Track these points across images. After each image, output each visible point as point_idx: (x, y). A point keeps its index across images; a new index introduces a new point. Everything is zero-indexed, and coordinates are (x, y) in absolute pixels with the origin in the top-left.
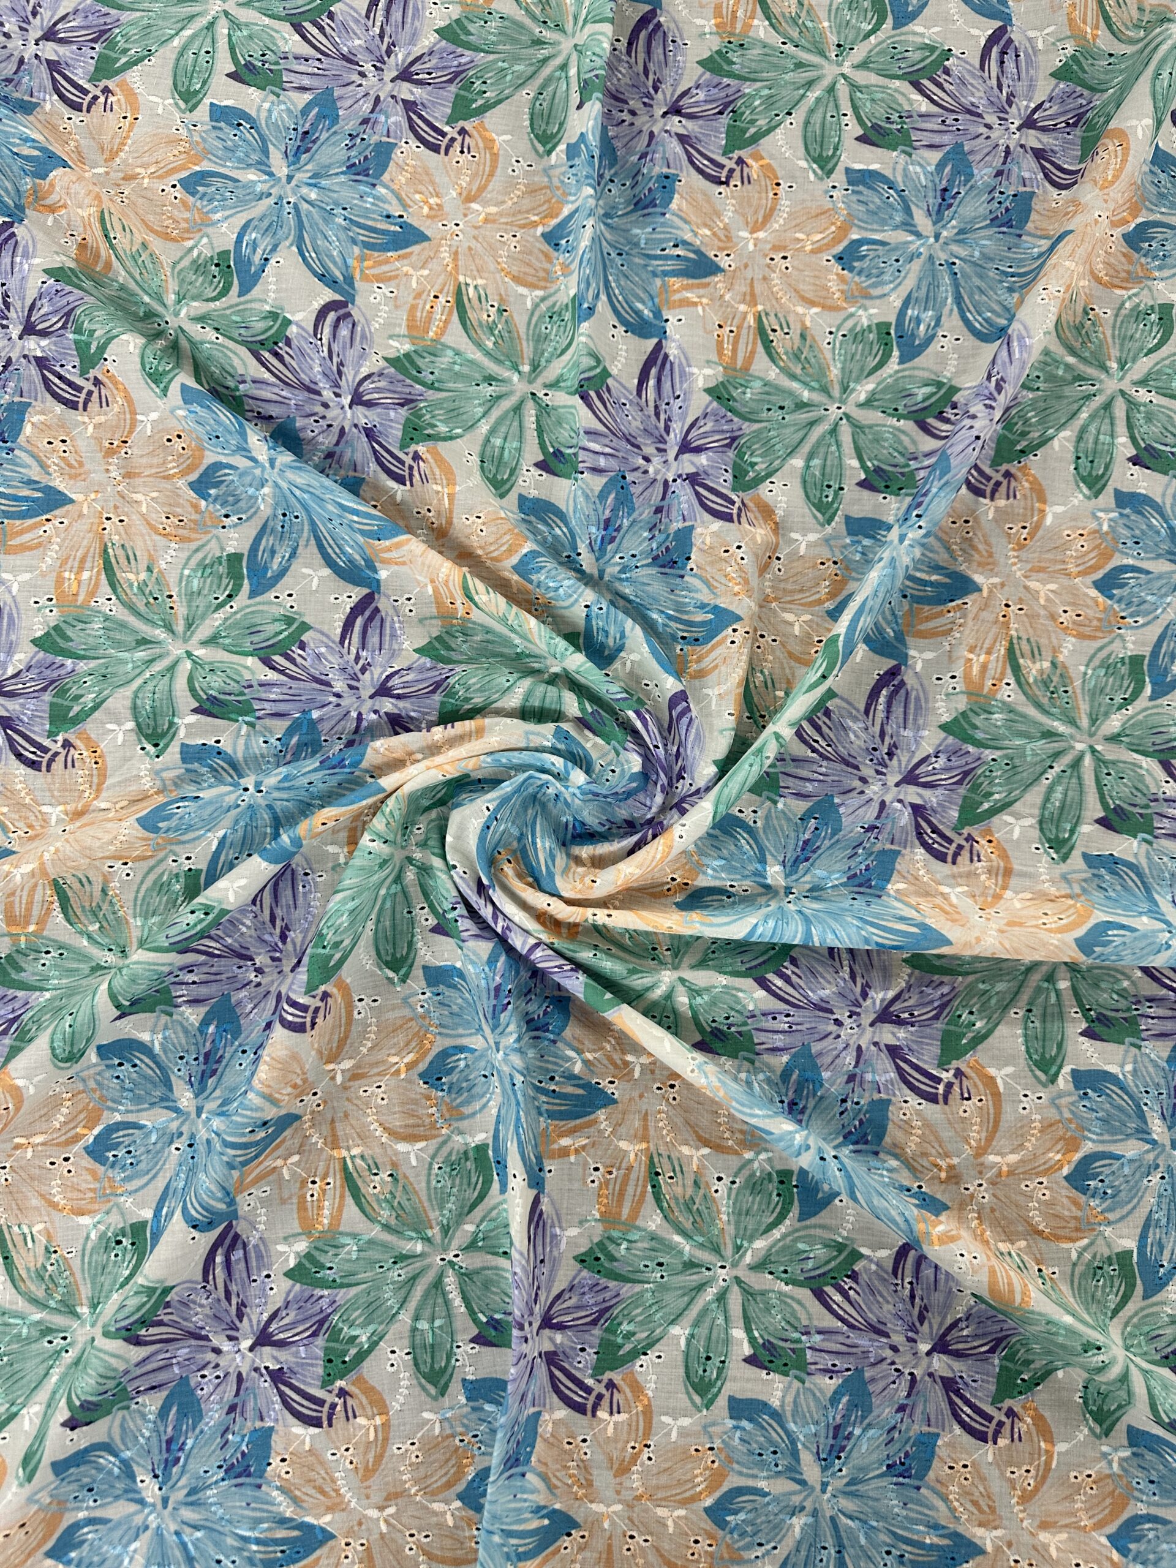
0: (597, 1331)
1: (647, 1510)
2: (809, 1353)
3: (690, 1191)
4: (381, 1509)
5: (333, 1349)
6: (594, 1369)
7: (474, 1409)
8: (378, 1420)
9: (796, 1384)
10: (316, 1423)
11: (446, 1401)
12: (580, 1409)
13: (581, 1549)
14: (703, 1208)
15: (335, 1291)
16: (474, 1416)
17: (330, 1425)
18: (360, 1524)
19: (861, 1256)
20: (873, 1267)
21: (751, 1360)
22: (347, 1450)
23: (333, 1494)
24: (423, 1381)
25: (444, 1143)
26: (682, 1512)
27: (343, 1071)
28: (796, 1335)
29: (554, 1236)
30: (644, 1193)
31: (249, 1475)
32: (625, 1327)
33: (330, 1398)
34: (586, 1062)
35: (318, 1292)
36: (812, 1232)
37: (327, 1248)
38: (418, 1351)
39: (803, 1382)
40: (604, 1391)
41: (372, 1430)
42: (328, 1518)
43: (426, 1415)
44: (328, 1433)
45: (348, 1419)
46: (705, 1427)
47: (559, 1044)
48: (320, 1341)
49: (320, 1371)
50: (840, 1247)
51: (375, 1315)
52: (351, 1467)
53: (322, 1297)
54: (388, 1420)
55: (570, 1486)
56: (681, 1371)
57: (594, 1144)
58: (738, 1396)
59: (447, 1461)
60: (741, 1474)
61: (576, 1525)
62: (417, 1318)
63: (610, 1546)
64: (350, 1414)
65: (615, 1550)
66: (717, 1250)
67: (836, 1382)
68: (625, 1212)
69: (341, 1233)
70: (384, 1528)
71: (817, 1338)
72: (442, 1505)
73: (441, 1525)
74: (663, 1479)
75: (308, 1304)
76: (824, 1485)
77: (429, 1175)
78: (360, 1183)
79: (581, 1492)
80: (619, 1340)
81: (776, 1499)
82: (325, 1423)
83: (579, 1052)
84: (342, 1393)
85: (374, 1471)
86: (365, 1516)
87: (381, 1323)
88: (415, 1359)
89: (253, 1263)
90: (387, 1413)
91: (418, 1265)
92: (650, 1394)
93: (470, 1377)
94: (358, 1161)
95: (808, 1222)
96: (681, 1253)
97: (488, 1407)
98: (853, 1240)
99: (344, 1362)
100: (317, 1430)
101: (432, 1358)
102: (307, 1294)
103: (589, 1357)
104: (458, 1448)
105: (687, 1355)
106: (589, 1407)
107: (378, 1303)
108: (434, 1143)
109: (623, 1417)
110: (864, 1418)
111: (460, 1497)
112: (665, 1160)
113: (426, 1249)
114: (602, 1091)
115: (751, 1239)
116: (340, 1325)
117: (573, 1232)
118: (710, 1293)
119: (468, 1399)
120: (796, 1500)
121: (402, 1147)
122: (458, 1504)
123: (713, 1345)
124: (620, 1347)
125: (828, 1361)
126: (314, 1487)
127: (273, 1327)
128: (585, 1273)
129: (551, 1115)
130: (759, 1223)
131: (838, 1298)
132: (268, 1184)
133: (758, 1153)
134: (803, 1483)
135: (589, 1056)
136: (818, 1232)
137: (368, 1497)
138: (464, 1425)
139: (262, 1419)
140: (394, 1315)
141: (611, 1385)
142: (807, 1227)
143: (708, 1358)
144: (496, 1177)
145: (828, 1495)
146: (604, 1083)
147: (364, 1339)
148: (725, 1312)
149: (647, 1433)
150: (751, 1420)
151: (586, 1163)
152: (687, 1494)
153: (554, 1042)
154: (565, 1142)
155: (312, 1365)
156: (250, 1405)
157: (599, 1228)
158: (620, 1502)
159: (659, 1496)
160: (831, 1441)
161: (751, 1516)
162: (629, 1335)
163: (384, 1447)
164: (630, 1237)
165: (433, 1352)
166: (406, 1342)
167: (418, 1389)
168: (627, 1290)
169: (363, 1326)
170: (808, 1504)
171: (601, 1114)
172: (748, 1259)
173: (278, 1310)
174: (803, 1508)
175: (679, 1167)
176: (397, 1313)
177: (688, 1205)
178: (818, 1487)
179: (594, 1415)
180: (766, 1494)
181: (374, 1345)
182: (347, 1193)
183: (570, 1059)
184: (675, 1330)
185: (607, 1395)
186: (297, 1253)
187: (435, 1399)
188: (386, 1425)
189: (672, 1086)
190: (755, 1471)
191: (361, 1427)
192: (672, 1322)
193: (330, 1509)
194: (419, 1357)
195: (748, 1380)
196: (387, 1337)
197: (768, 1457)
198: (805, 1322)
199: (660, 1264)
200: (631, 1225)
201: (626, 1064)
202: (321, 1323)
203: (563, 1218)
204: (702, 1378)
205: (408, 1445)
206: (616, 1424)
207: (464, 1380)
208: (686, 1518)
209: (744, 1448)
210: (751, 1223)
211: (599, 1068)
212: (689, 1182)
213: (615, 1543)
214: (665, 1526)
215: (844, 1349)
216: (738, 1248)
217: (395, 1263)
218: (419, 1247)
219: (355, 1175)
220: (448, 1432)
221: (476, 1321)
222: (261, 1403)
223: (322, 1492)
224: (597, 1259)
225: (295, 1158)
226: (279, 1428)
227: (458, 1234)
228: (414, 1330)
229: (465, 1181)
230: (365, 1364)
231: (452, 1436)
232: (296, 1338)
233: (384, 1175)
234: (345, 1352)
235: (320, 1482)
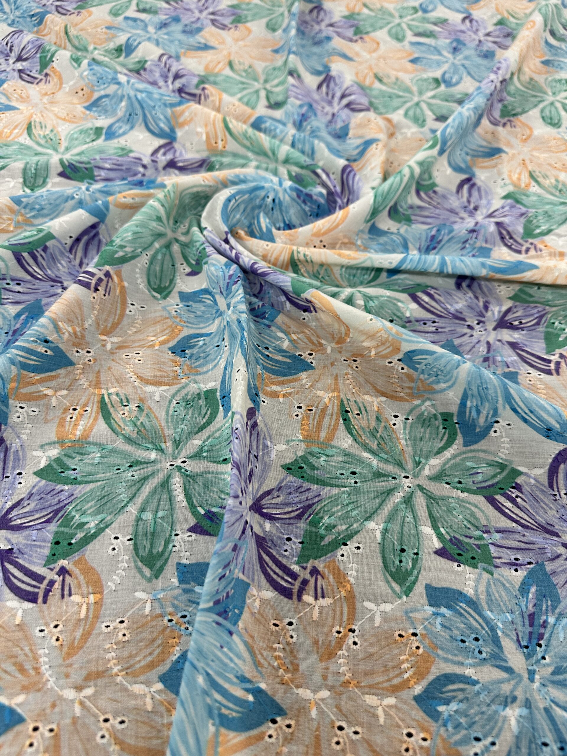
0: (301, 524)
1: (355, 698)
2: (492, 549)
3: (373, 424)
4: (79, 688)
5: (62, 533)
6: (300, 556)
7: (185, 591)
8: (92, 598)
9: (486, 575)
10: (31, 598)
11: (160, 582)
12: (286, 593)
13: (287, 740)
14: (385, 435)
15: (75, 487)
16: (185, 597)
17: (45, 601)
18: (54, 706)
19: (520, 473)
20: (533, 481)
21: (441, 553)
22: (56, 626)
23: (32, 672)
24: (140, 564)
25: (183, 387)
26: (391, 701)
27: (112, 343)
28: (478, 533)
29: (265, 446)
30: (337, 424)
32: (326, 520)
33: (50, 575)
34: (291, 341)
35: (59, 487)
36: (476, 454)
37: (74, 455)
38: (139, 538)
39: (492, 574)
40: (308, 577)
41: (84, 607)
42: (21, 698)
43: (140, 595)
44: (41, 609)
45: (63, 596)
46: (406, 613)
47: (273, 328)
48: (53, 527)
49: (47, 552)
50: (502, 466)
51: (105, 507)
52: (58, 643)
53: (62, 491)
54: (102, 599)
56: (379, 562)
57: (297, 392)
58: (434, 585)
59: (154, 640)
60: (446, 660)
61: (282, 712)
62: (142, 510)
63: (317, 738)
64: (66, 592)
65: (324, 743)
66: (400, 465)
67: (521, 574)
68: (323, 435)
69: (89, 443)
70: (78, 710)
71: (497, 536)
72: (142, 686)
73: (139, 709)
74: (369, 666)
75: (49, 496)
76: (531, 674)
77: (169, 407)
78: (112, 411)
79: (287, 676)
80: (322, 531)
81: (485, 688)
82: (40, 600)
83: (287, 333)
84: (63, 571)
85: (79, 648)
86: (60, 697)
87: (110, 514)
88: (135, 544)
89: (10, 464)
90: (101, 593)
91: (151, 469)
92: (352, 581)
93: (185, 562)
94: (114, 397)
95: (472, 447)
96: (370, 465)
98: (511, 462)
99: (70, 544)
100: (30, 605)
101: (152, 544)
102: (49, 488)
103: (295, 546)
104: (166, 628)
105: (383, 546)
106: (295, 592)
107: (110, 497)
108: (173, 389)
109: (326, 602)
110: (554, 607)
111: (163, 679)
112: (352, 404)
113: (159, 457)
114: (303, 361)
115: (427, 458)
116: (73, 513)
117: (282, 447)
118: (398, 497)
119: (181, 581)
120: (506, 688)
121: (150, 389)
122: (159, 686)
123: (405, 539)
124: (322, 537)
125: (512, 556)
126: (15, 664)
127: (14, 513)
128: (291, 478)
131: (508, 504)
132: (38, 406)
133: (424, 401)
134: (509, 670)
135: (294, 337)
136: (482, 455)
137: (67, 676)
138: (174, 606)
140: (123, 507)
141: (315, 572)
142: (471, 451)
143: (403, 550)
144: (221, 408)
145: (536, 685)
146: (305, 355)
147: (92, 525)
148: (413, 512)
149: (352, 617)
150: (449, 607)
151: (292, 403)
152: (396, 681)
153: (269, 326)
154: (275, 388)
155: (41, 547)
157: (302, 446)
158: (328, 687)
159: (367, 682)
161: (462, 706)
162: (330, 528)
163: (93, 625)
164: (327, 452)
165: (152, 540)
166: (130, 530)
167: (135, 571)
168: (326, 491)
169: (94, 515)
170: (518, 693)
171: (303, 375)
172: (427, 471)
173: (22, 500)
174: (514, 699)
175: (363, 410)
176: (126, 505)
177: (373, 433)
178: (526, 676)
179: (300, 599)
180: (474, 683)
181: (100, 531)
182: (100, 417)
183: (279, 339)
184: (371, 525)
185: (312, 581)
186: (49, 457)
187: (149, 580)
188: (98, 604)
189: (355, 361)
190: (460, 658)
191: (74, 604)
192: (368, 519)
193: (25, 689)
194: (139, 543)
195: (441, 570)
196: (112, 526)
197: (470, 643)
198: (484, 523)
199: (354, 473)
200: (327, 444)
201: (321, 345)
202: (57, 512)
203: (274, 436)
204: (399, 568)
205: (116, 623)
207: (179, 564)
208: (395, 707)
209: (446, 634)
210: (425, 446)
211: (301, 345)
212: (373, 418)
213: (324, 736)
214: (376, 716)
215: (523, 545)
216: (418, 463)
217: (130, 466)
218: (153, 455)
219: (109, 405)
220: (158, 611)
221: (195, 513)
223: (22, 669)
224: (301, 468)
225: (64, 392)
227: (188, 446)
228: (139, 520)
229: (196, 412)
230: (89, 547)
231: (162, 616)
232: (32, 523)
233: (133, 406)
234: (73, 536)
235: (21, 658)
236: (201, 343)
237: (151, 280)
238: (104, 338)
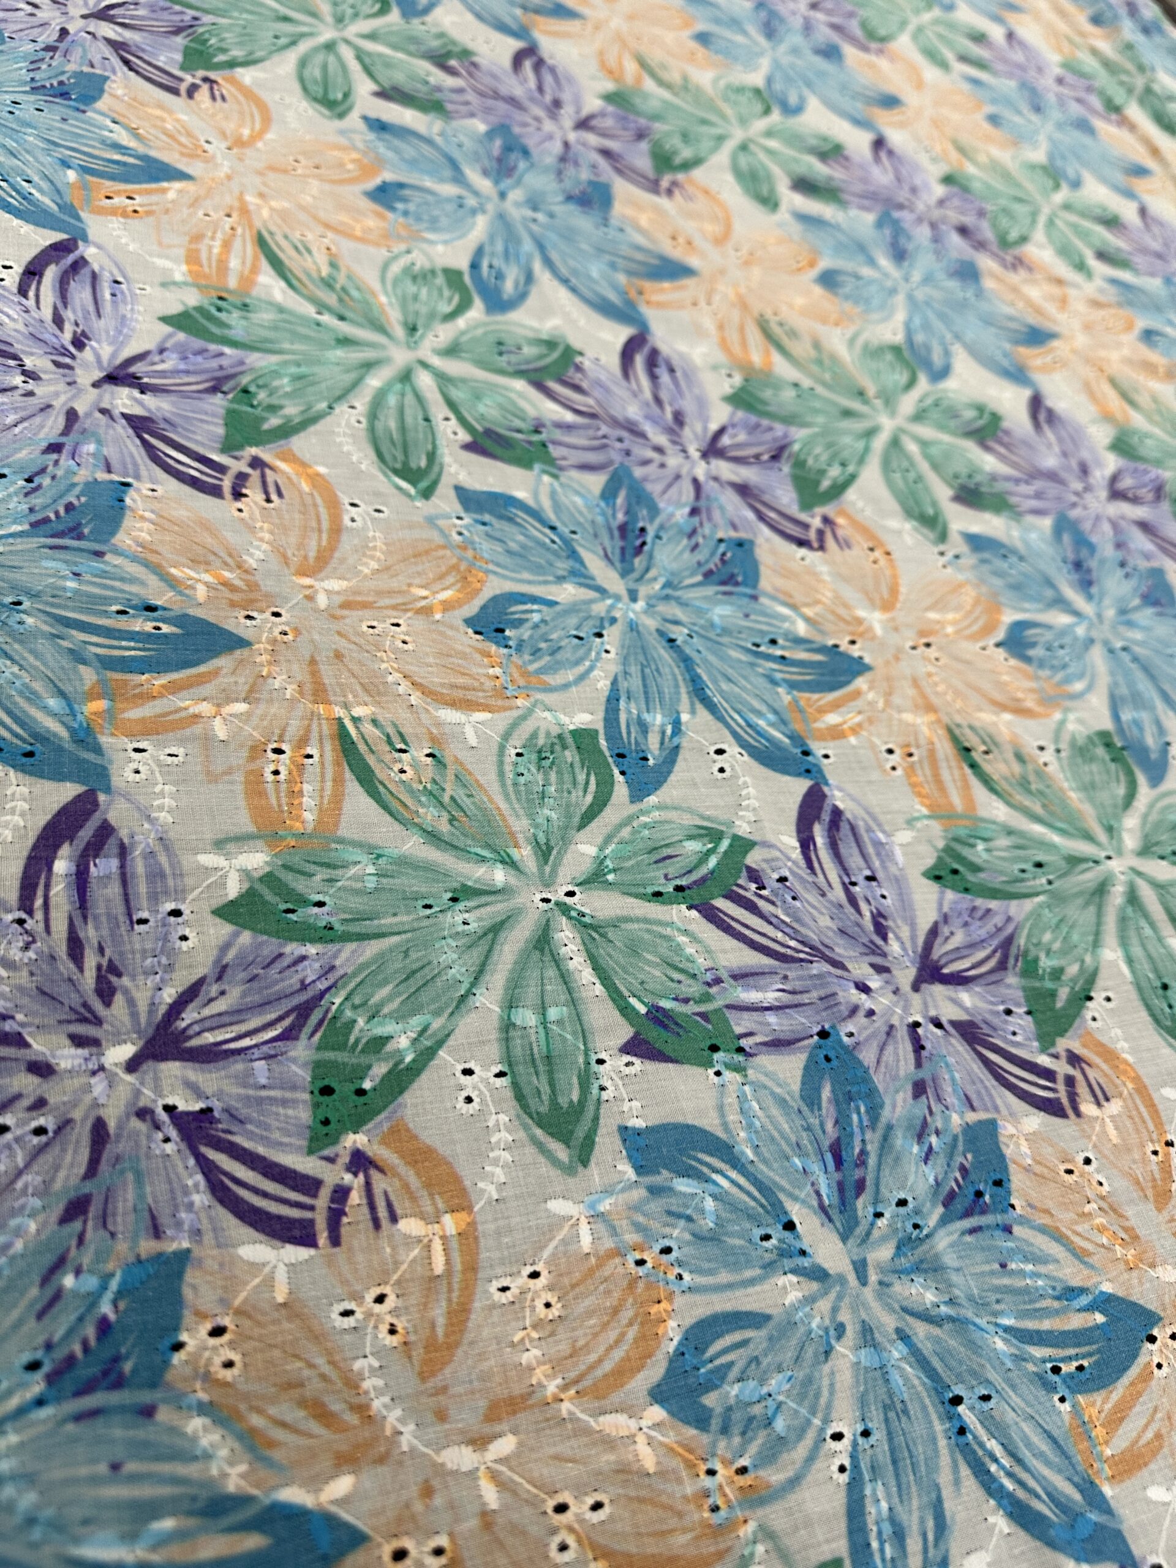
4: (480, 1442)
5: (334, 1064)
7: (655, 1191)
8: (450, 1224)
10: (303, 1235)
11: (595, 1174)
15: (332, 948)
16: (656, 1206)
17: (335, 1240)
18: (428, 1492)
22: (380, 1299)
23: (353, 1419)
24: (539, 1132)
25: (523, 718)
27: (328, 592)
31: (119, 1383)
33: (334, 1175)
35: (293, 949)
37: (312, 868)
38: (520, 1069)
41: (437, 1246)
42: (342, 1485)
43: (558, 1206)
44: (330, 1262)
45: (377, 1224)
48: (302, 1051)
49: (304, 1115)
51: (424, 997)
52: (394, 1340)
53: (303, 958)
54: (472, 1224)
59: (616, 1311)
62: (511, 1004)
64: (382, 1213)
69: (341, 841)
70: (491, 1496)
72: (621, 1419)
73: (626, 1472)
75: (273, 971)
77: (502, 763)
78: (372, 762)
82: (323, 1239)
84: (360, 1162)
85: (451, 1347)
86: (440, 1470)
87: (437, 1013)
88: (515, 1085)
89: (142, 889)
90: (469, 1209)
91: (499, 907)
93: (640, 1123)
94: (368, 728)
97: (683, 1185)
99: (361, 1092)
100: (303, 1253)
101: (552, 1084)
102: (268, 952)
104: (634, 1281)
107: (427, 973)
108: (503, 720)
111: (658, 1395)
113: (513, 881)
116: (349, 1013)
119: (640, 1169)
121: (449, 715)
122: (656, 1413)
126: (302, 1403)
127: (189, 1016)
132: (182, 742)
137: (441, 1416)
138: (638, 1228)
139: (157, 1232)
140: (463, 998)
144: (618, 776)
147: (403, 1042)
155: (284, 1102)
156: (126, 1199)
163: (468, 1289)
165: (550, 1073)
166: (494, 1050)
167: (530, 1150)
169: (400, 1016)
173: (200, 982)
176: (470, 993)
181: (426, 1056)
182: (348, 775)
186: (245, 873)
187: (569, 1170)
188: (468, 1237)
191: (410, 1241)
193: (346, 1461)
194: (522, 1081)
196: (451, 1042)
202: (303, 1011)
205: (523, 1280)
207: (623, 1129)
217: (454, 900)
218: (499, 876)
219: (362, 747)
220: (609, 1244)
221: (626, 1011)
222: (155, 1191)
223: (322, 1414)
225: (241, 707)
226: (207, 1252)
227: (569, 857)
228: (507, 1027)
229: (567, 777)
230: (409, 1098)
231: (619, 1252)
232: (246, 1042)
233: (419, 753)
234: (363, 1071)
235: (314, 1387)
236: (536, 617)
237: (384, 450)
238: (307, 581)
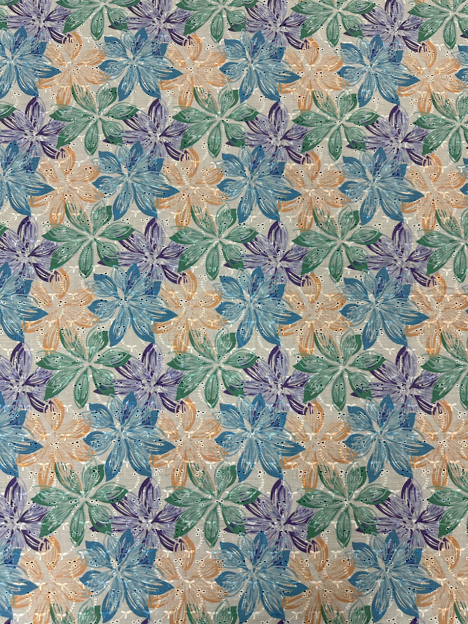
0: (307, 525)
1: (329, 582)
2: (377, 526)
3: (332, 477)
6: (307, 537)
9: (374, 536)
12: (304, 551)
13: (309, 596)
14: (337, 482)
19: (391, 493)
20: (395, 496)
21: (358, 530)
26: (341, 581)
28: (372, 520)
29: (289, 494)
30: (317, 478)
32: (316, 523)
34: (293, 436)
36: (373, 486)
39: (376, 536)
40: (311, 544)
46: (346, 553)
47: (284, 431)
50: (383, 490)
55: (304, 576)
56: (336, 536)
57: (299, 464)
58: (355, 542)
60: (359, 567)
61: (307, 589)
63: (319, 594)
65: (321, 596)
66: (343, 495)
67: (387, 535)
68: (312, 485)
71: (379, 521)
74: (334, 571)
76: (386, 569)
79: (307, 578)
80: (314, 527)
81: (371, 575)
83: (290, 433)
92: (327, 544)
95: (372, 483)
96: (332, 497)
98: (387, 488)
103: (305, 533)
105: (337, 530)
106: (307, 550)
109: (318, 552)
110: (397, 546)
112: (323, 467)
114: (299, 446)
115: (354, 491)
117: (295, 493)
118: (343, 509)
120: (378, 574)
123: (345, 526)
124: (315, 529)
125: (384, 528)
128: (301, 506)
129: (283, 454)
130: (356, 485)
131: (384, 507)
133: (354, 462)
134: (379, 568)
135: (294, 434)
136: (376, 486)
141: (313, 542)
142: (372, 485)
143: (344, 531)
145: (388, 572)
146: (300, 443)
148: (348, 515)
149: (327, 557)
150: (360, 550)
151: (297, 470)
152: (342, 575)
154: (289, 463)
157: (304, 491)
158: (320, 580)
159: (333, 577)
160: (387, 554)
161: (364, 581)
162: (317, 525)
164: (314, 493)
168: (315, 510)
170: (382, 575)
171: (300, 454)
172: (354, 497)
174: (380, 577)
175: (328, 469)
177: (332, 481)
178: (385, 570)
179: (309, 552)
180: (368, 573)
183: (287, 436)
184: (333, 522)
185: (313, 545)
189: (323, 443)
190: (363, 566)
192: (331, 520)
195: (358, 537)
197: (367, 561)
198: (375, 516)
199: (325, 501)
200: (314, 489)
201: (307, 436)
203: (292, 488)
204: (343, 537)
206: (316, 554)
208: (342, 583)
209: (359, 559)
210: (353, 485)
211: (298, 438)
212: (332, 474)
213: (320, 593)
214: (336, 586)
215: (388, 523)
216: (350, 494)
224: (304, 501)
